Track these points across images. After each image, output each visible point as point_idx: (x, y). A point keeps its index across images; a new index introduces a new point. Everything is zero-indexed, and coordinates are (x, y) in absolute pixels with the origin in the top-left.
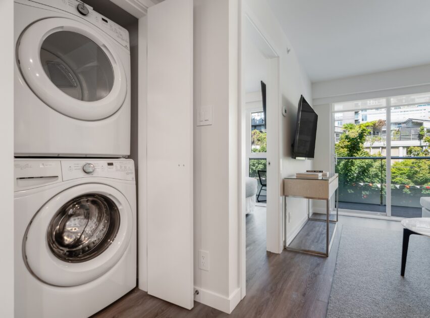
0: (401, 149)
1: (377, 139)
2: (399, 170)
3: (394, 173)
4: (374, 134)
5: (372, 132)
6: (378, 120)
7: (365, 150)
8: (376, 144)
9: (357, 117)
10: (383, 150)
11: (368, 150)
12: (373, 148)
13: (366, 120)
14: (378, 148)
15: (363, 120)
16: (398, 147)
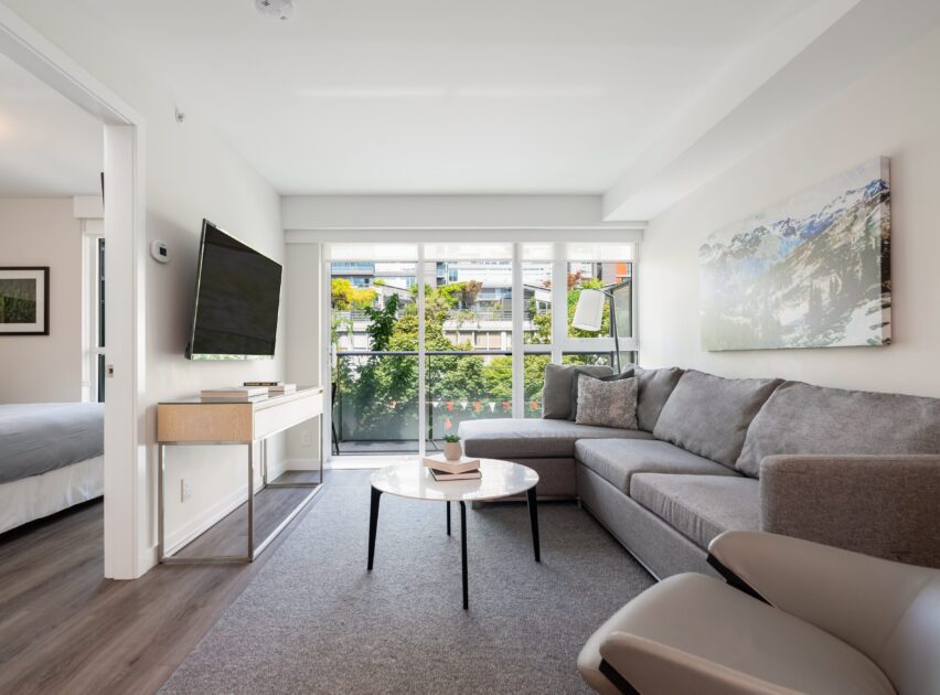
0: (504, 334)
1: (468, 316)
2: (501, 372)
3: (492, 378)
4: (464, 307)
5: (460, 304)
6: (469, 281)
7: (445, 337)
8: (467, 326)
9: (441, 274)
10: (478, 337)
11: (451, 338)
12: (462, 332)
13: (455, 279)
14: (469, 332)
15: (450, 279)
16: (497, 333)
